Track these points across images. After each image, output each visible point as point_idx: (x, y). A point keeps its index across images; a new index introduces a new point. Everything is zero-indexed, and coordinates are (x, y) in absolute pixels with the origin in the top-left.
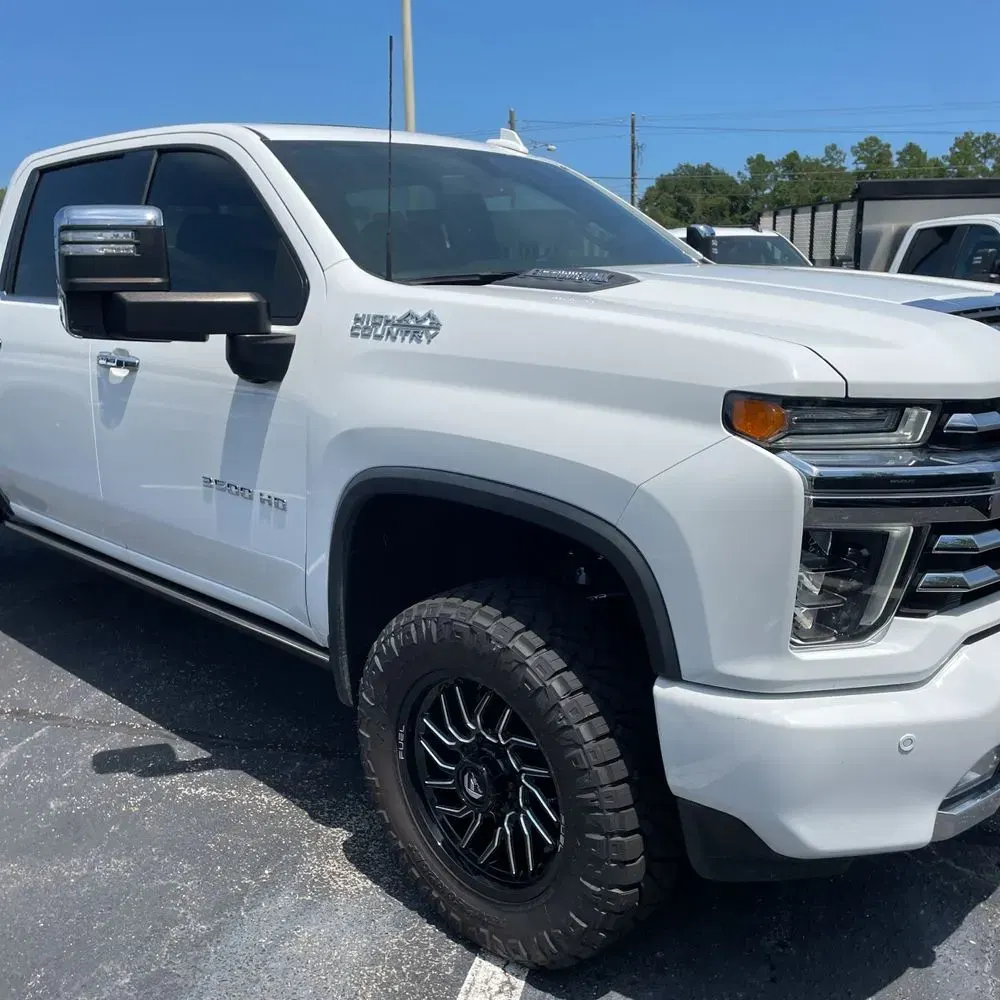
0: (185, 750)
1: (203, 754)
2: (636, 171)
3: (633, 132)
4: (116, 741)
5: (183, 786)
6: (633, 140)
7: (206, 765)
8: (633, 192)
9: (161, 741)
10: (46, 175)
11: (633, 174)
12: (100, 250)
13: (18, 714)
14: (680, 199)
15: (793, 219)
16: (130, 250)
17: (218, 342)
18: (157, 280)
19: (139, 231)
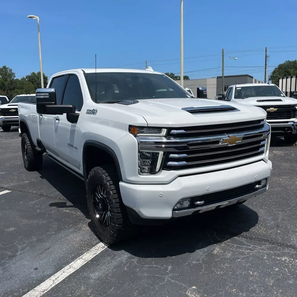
0: (69, 203)
1: (72, 205)
2: (267, 64)
3: (266, 52)
4: (57, 201)
5: (65, 210)
6: (266, 54)
7: (71, 206)
8: (265, 70)
9: (65, 202)
10: (55, 79)
11: (266, 65)
12: (42, 97)
13: (41, 195)
14: (286, 72)
15: (287, 80)
16: (48, 97)
17: (65, 115)
18: (53, 103)
19: (50, 93)
